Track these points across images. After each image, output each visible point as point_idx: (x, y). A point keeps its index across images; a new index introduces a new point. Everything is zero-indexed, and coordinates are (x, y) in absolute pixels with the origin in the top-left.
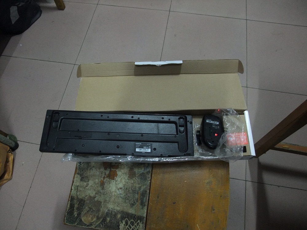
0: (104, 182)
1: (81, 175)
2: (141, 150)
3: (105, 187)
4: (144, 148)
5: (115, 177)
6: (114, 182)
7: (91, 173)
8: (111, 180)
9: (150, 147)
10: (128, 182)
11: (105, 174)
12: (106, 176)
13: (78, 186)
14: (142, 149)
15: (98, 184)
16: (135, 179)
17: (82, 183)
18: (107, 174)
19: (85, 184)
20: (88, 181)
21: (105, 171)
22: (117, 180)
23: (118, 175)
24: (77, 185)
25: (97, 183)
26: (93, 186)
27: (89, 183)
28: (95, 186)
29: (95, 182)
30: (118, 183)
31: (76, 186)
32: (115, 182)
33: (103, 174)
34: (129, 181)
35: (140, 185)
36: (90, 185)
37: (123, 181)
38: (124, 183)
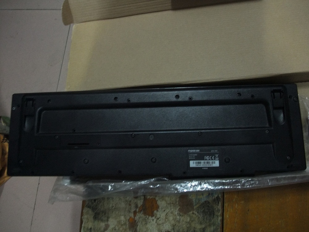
0: (135, 221)
1: (94, 209)
2: (200, 163)
3: (138, 229)
4: (206, 160)
5: (155, 212)
6: (153, 220)
7: (111, 205)
8: (147, 216)
9: (217, 155)
10: (180, 219)
11: (136, 206)
12: (138, 210)
13: (91, 228)
14: (202, 161)
15: (125, 224)
16: (193, 213)
17: (96, 222)
18: (139, 206)
19: (103, 225)
20: (108, 221)
21: (135, 201)
22: (158, 216)
23: (160, 207)
24: (89, 227)
25: (123, 223)
26: (117, 228)
27: (109, 223)
28: (121, 229)
29: (119, 222)
30: (160, 222)
31: (87, 229)
32: (155, 220)
33: (133, 206)
34: (182, 218)
35: (203, 226)
36: (111, 227)
37: (171, 218)
38: (173, 222)
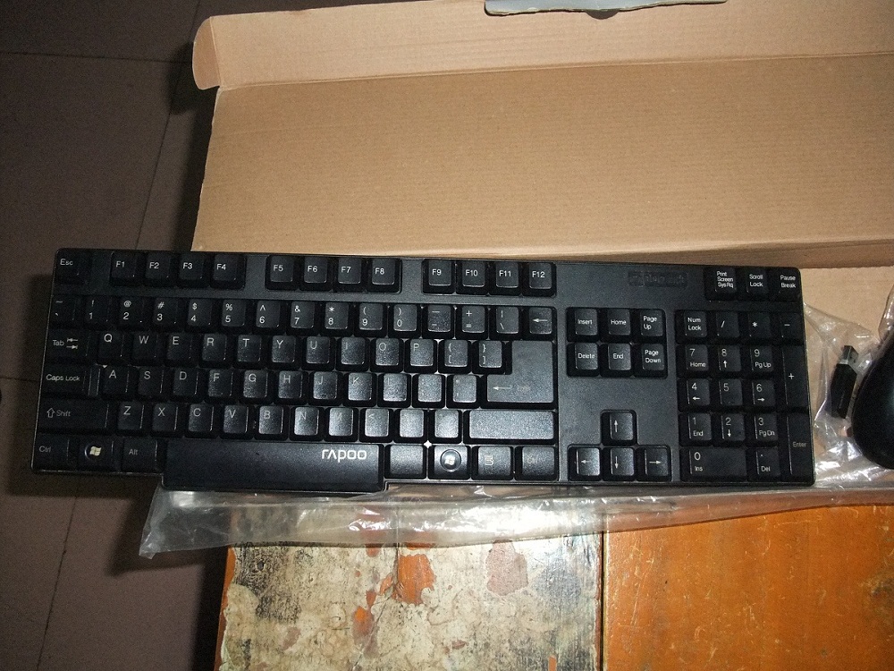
0: (372, 617)
1: (256, 589)
3: (379, 639)
5: (426, 590)
6: (419, 613)
7: (305, 577)
8: (404, 604)
10: (491, 609)
11: (375, 578)
12: (378, 588)
13: (248, 642)
15: (343, 627)
16: (526, 593)
17: (263, 624)
18: (383, 576)
19: (281, 630)
20: (295, 618)
21: (372, 564)
22: (434, 602)
23: (438, 579)
24: (245, 638)
25: (337, 623)
26: (321, 638)
27: (300, 624)
28: (332, 640)
29: (327, 622)
30: (439, 619)
31: (238, 644)
32: (424, 614)
33: (365, 577)
34: (496, 606)
35: (552, 626)
36: (306, 634)
37: (467, 608)
38: (472, 618)
